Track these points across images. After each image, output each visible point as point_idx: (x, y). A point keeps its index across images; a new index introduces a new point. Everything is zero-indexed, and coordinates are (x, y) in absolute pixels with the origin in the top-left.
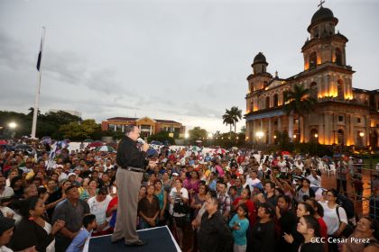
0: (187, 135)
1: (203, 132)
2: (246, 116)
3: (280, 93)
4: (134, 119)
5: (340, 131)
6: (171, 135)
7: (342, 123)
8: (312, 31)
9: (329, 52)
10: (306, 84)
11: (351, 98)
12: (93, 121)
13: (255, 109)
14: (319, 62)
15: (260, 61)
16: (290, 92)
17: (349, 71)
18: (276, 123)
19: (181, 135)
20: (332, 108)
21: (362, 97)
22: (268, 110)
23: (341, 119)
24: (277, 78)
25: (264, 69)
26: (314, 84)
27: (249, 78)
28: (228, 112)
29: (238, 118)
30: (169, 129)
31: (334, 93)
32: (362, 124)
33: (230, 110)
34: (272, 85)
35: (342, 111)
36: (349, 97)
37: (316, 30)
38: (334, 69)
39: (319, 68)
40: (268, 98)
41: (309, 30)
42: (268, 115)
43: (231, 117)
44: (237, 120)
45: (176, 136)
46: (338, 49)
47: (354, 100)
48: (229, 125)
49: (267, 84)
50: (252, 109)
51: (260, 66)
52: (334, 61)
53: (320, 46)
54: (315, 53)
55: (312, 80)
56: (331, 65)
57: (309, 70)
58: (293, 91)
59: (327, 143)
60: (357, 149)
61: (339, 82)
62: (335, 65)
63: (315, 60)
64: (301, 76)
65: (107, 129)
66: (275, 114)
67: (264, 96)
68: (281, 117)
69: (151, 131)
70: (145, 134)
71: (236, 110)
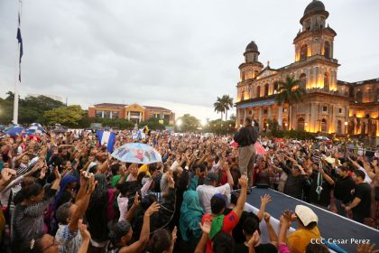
1: (194, 119)
2: (237, 104)
3: (271, 82)
4: (124, 106)
5: (324, 120)
6: (161, 122)
7: (326, 113)
8: (304, 23)
9: (319, 45)
10: (296, 75)
11: (335, 90)
12: (79, 107)
13: (246, 98)
14: (309, 55)
15: (252, 49)
16: (281, 83)
17: (335, 64)
18: (266, 112)
19: (171, 122)
20: (318, 98)
21: (343, 88)
22: (258, 99)
23: (325, 109)
24: (268, 68)
25: (255, 58)
26: (303, 75)
27: (241, 67)
28: (219, 100)
29: (229, 106)
30: (159, 115)
31: (320, 85)
32: (342, 114)
33: (221, 98)
34: (263, 75)
35: (326, 102)
36: (333, 88)
37: (308, 22)
38: (322, 62)
39: (308, 60)
40: (259, 87)
41: (301, 22)
42: (258, 104)
43: (222, 104)
44: (228, 108)
45: (166, 123)
46: (327, 43)
47: (337, 91)
48: (220, 113)
49: (258, 74)
50: (243, 97)
51: (252, 54)
52: (323, 54)
53: (311, 39)
54: (306, 45)
55: (302, 71)
56: (320, 58)
57: (299, 61)
58: (285, 81)
59: (312, 131)
60: (337, 136)
61: (326, 74)
62: (324, 58)
63: (306, 53)
64: (292, 67)
65: (94, 116)
66: (265, 103)
67: (255, 85)
68: (271, 106)
69: (140, 117)
70: (134, 121)
71: (228, 97)
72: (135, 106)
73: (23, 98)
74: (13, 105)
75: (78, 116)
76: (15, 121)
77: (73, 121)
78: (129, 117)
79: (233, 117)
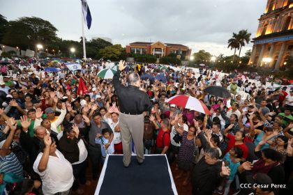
0: (192, 58)
1: (208, 55)
2: (255, 40)
4: (150, 43)
6: (179, 57)
12: (120, 45)
13: (268, 32)
19: (187, 57)
28: (235, 35)
29: (245, 42)
30: (177, 51)
33: (238, 33)
42: (282, 39)
43: (238, 40)
44: (243, 44)
45: (183, 58)
48: (234, 49)
50: (264, 32)
65: (130, 52)
69: (162, 53)
70: (158, 56)
71: (245, 32)
72: (159, 44)
73: (88, 40)
74: (82, 46)
75: (118, 53)
76: (85, 56)
77: (115, 56)
78: (154, 52)
79: (249, 54)
